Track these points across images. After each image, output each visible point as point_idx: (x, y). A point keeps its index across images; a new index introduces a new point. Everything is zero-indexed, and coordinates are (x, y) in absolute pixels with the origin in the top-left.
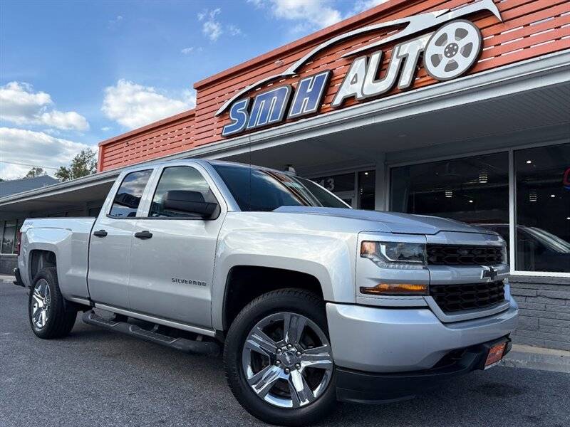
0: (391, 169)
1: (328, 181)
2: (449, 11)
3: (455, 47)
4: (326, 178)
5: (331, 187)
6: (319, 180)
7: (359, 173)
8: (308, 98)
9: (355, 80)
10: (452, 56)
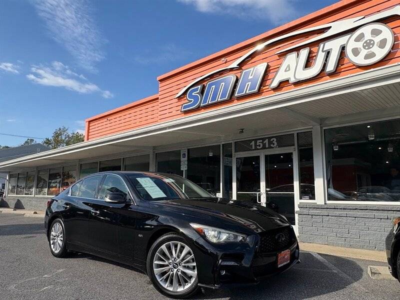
0: (325, 130)
1: (272, 140)
2: (364, 18)
3: (372, 42)
4: (269, 138)
5: (274, 144)
6: (264, 139)
7: (298, 134)
8: (250, 83)
9: (288, 69)
10: (369, 48)
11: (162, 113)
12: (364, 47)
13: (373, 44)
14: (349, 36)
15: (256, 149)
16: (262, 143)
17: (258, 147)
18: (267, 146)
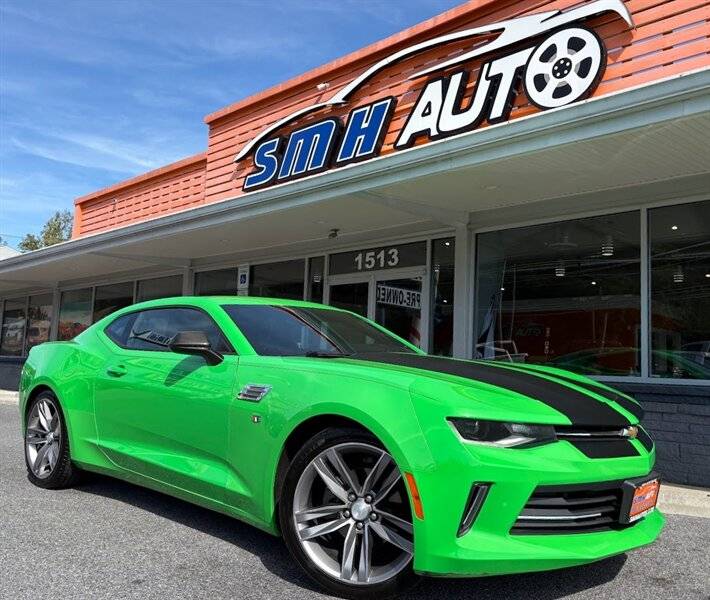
0: (477, 235)
1: (390, 252)
2: (560, 13)
3: (568, 64)
4: (386, 249)
5: (393, 261)
6: (377, 250)
7: (433, 241)
8: (363, 137)
9: (427, 111)
10: (563, 76)
11: (212, 182)
12: (554, 73)
13: (569, 68)
14: (532, 49)
15: (364, 269)
16: (375, 257)
17: (367, 266)
18: (382, 264)
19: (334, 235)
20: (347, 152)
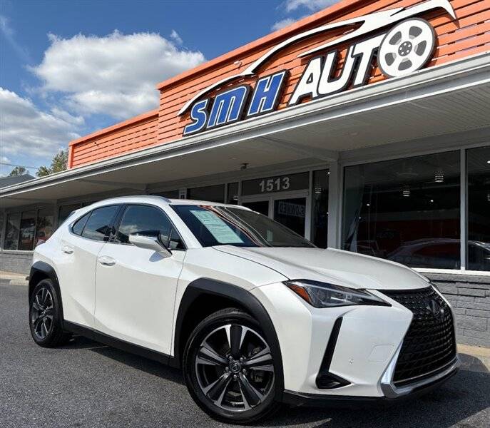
0: (344, 167)
1: (284, 180)
2: (404, 9)
3: (409, 46)
4: (281, 177)
5: (286, 186)
6: (275, 178)
7: (314, 172)
8: (265, 98)
9: (310, 80)
10: (406, 54)
11: (163, 130)
12: (400, 52)
13: (410, 49)
14: (383, 36)
15: (266, 192)
16: (273, 183)
17: (268, 189)
18: (278, 188)
19: (245, 168)
20: (254, 109)
